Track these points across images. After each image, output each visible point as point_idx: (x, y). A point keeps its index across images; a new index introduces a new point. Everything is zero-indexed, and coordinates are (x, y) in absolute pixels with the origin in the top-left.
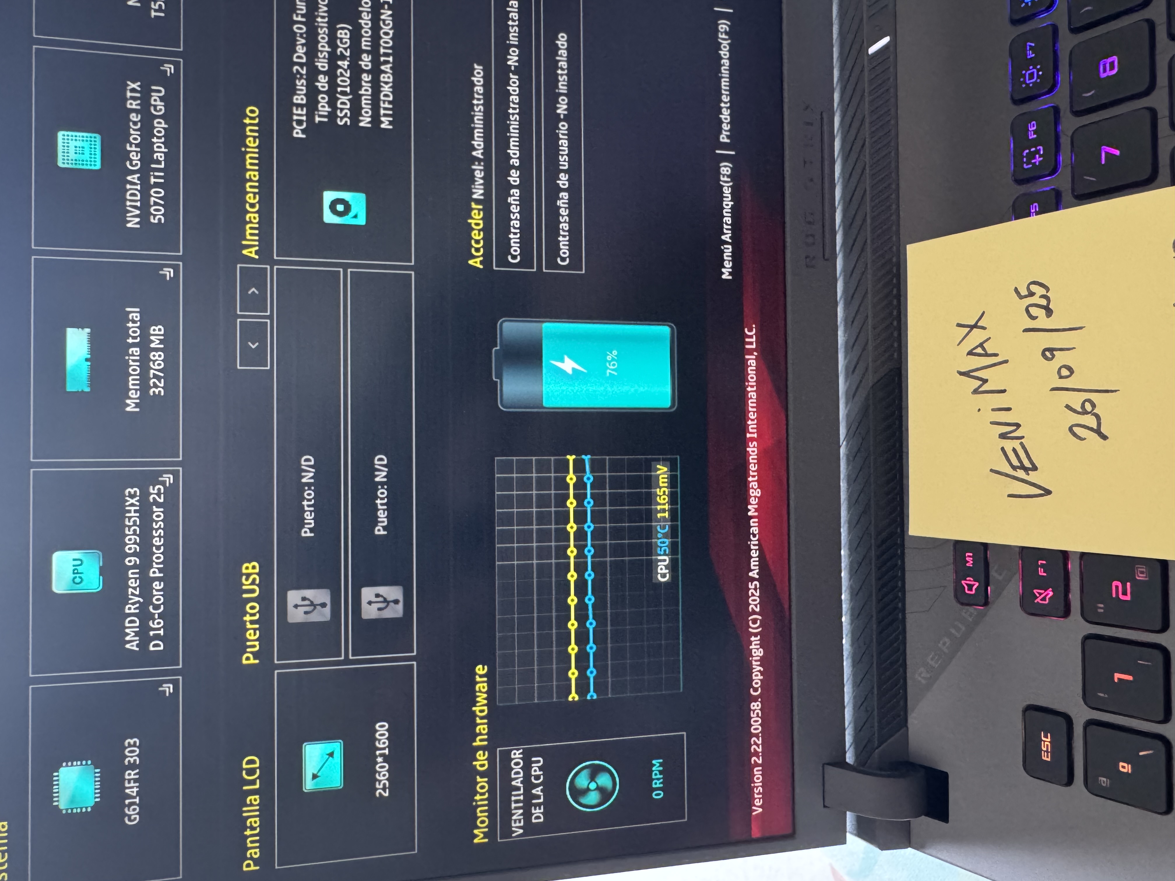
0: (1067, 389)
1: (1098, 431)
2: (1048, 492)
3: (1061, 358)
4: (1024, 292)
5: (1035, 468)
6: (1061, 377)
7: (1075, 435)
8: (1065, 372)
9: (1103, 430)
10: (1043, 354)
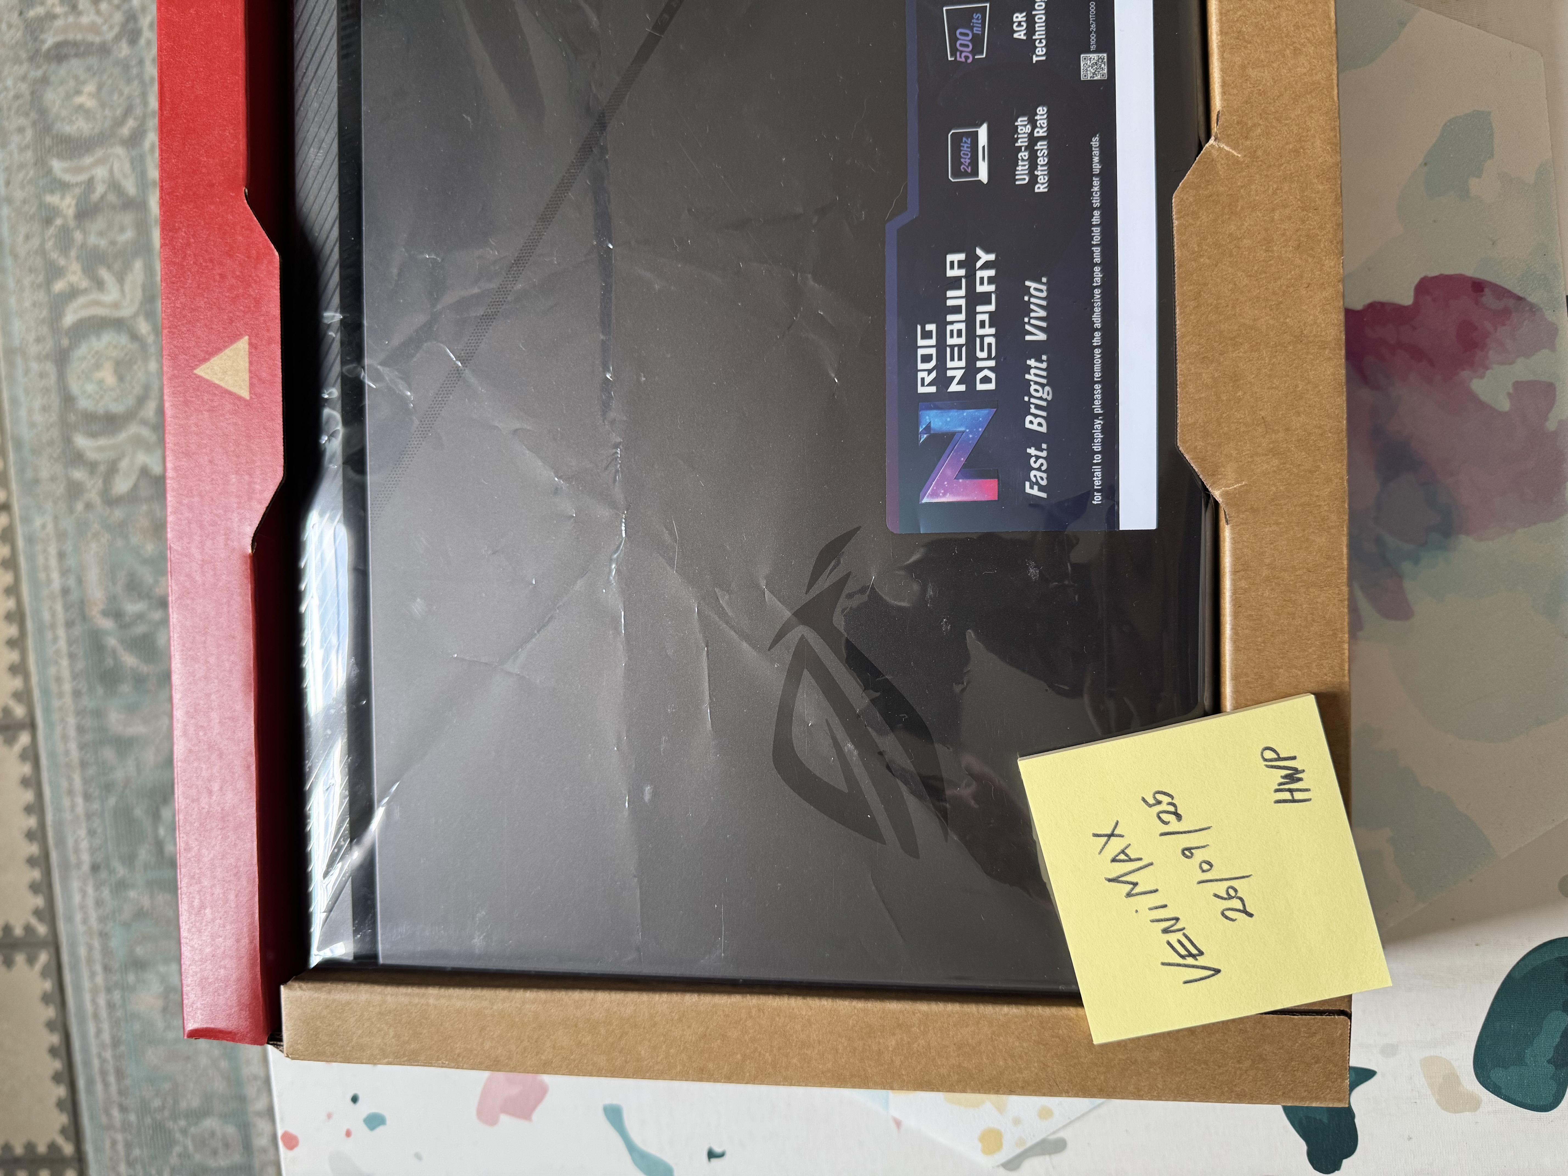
0: (1212, 881)
1: (1245, 912)
2: (1218, 971)
3: (1199, 855)
4: (1151, 801)
5: (1201, 953)
6: (1203, 871)
7: (1227, 917)
8: (1205, 866)
9: (1248, 909)
10: (1184, 854)
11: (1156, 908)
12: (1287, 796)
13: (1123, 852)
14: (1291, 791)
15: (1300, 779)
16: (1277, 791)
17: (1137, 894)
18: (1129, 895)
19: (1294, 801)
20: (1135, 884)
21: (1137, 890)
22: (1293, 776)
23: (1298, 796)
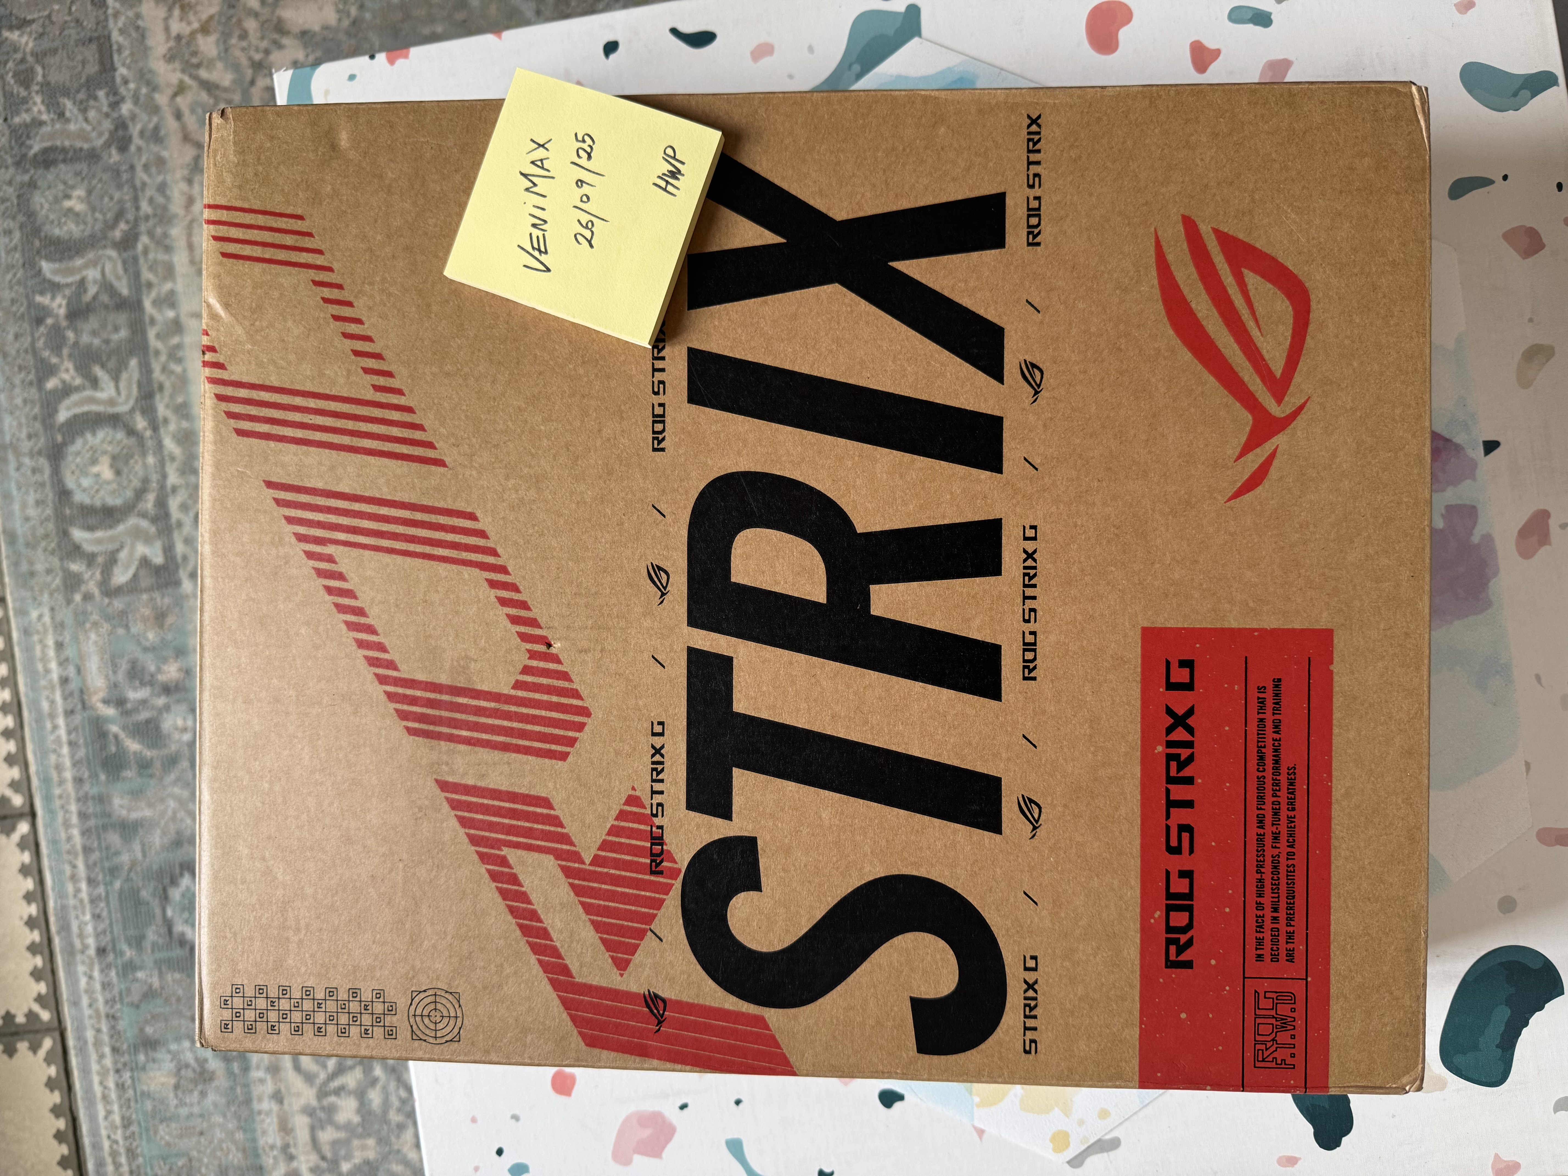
0: (582, 210)
1: (590, 242)
2: (548, 270)
3: (586, 189)
4: (580, 138)
5: (546, 252)
6: (582, 201)
7: (576, 239)
8: (585, 199)
9: (593, 242)
10: (577, 183)
11: (538, 207)
12: (663, 184)
13: (541, 160)
14: (667, 182)
15: (678, 179)
16: (659, 177)
17: (532, 192)
18: (527, 190)
19: (665, 190)
20: (535, 185)
21: (534, 189)
22: (675, 174)
23: (670, 188)
